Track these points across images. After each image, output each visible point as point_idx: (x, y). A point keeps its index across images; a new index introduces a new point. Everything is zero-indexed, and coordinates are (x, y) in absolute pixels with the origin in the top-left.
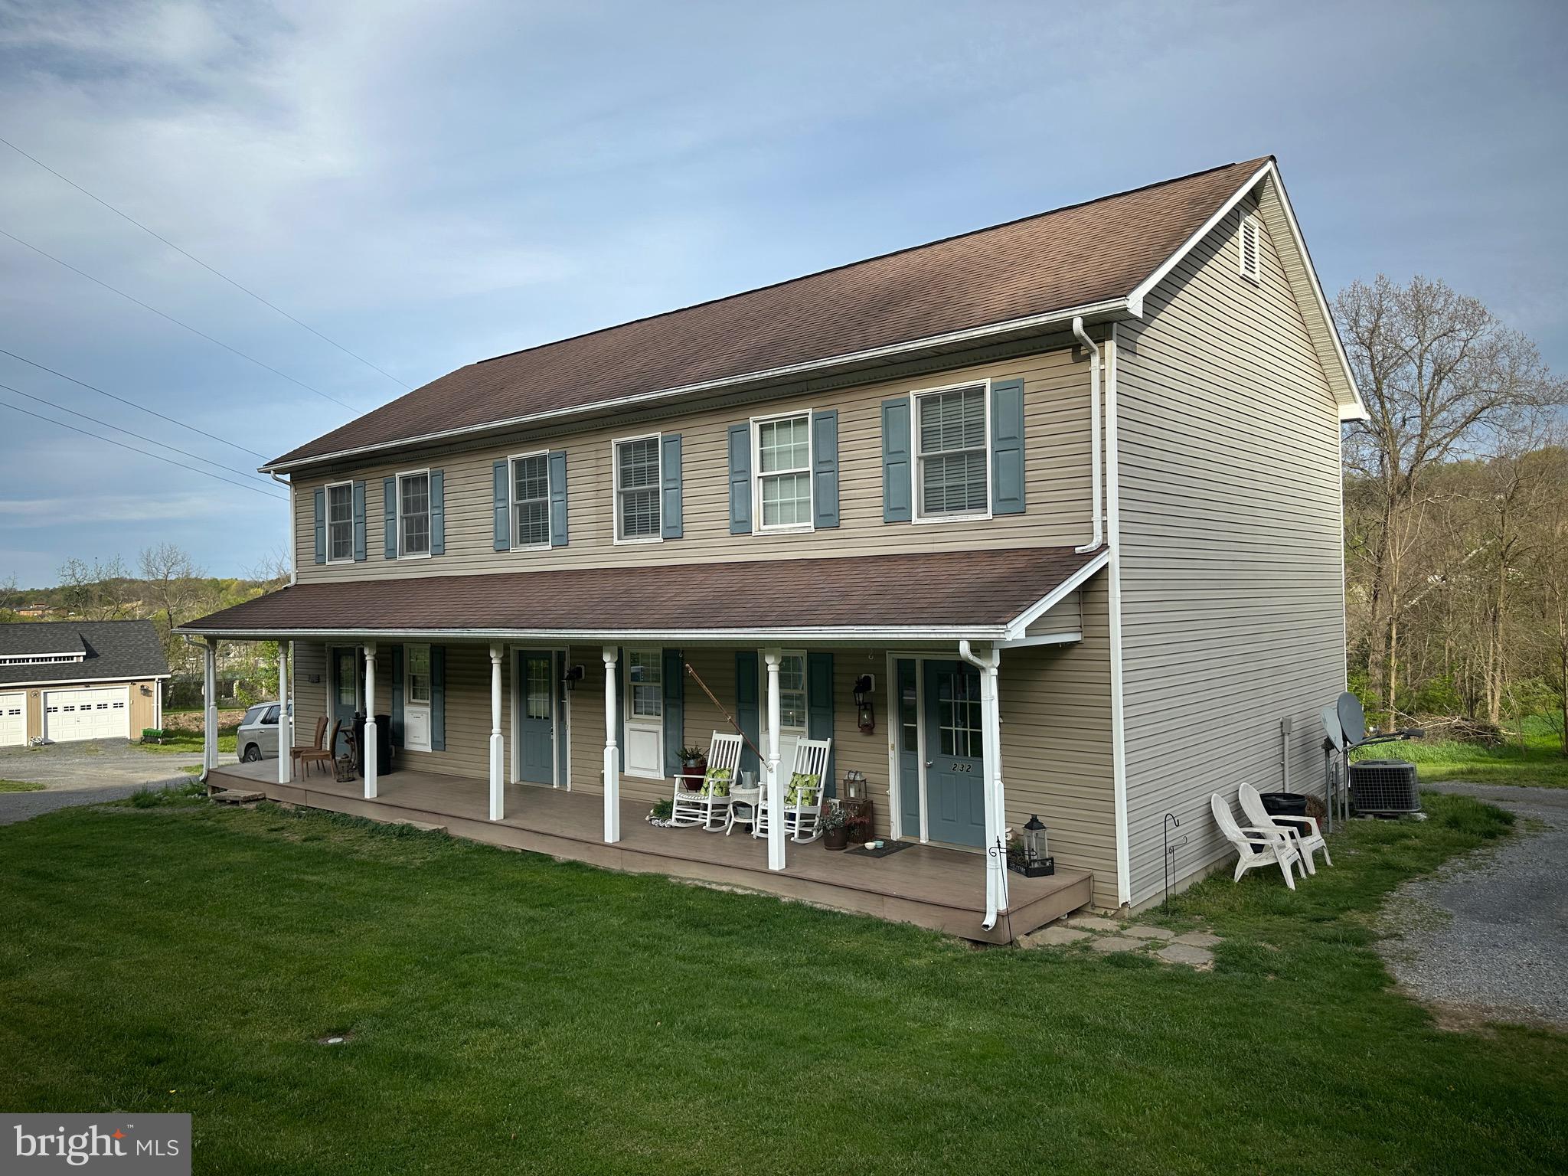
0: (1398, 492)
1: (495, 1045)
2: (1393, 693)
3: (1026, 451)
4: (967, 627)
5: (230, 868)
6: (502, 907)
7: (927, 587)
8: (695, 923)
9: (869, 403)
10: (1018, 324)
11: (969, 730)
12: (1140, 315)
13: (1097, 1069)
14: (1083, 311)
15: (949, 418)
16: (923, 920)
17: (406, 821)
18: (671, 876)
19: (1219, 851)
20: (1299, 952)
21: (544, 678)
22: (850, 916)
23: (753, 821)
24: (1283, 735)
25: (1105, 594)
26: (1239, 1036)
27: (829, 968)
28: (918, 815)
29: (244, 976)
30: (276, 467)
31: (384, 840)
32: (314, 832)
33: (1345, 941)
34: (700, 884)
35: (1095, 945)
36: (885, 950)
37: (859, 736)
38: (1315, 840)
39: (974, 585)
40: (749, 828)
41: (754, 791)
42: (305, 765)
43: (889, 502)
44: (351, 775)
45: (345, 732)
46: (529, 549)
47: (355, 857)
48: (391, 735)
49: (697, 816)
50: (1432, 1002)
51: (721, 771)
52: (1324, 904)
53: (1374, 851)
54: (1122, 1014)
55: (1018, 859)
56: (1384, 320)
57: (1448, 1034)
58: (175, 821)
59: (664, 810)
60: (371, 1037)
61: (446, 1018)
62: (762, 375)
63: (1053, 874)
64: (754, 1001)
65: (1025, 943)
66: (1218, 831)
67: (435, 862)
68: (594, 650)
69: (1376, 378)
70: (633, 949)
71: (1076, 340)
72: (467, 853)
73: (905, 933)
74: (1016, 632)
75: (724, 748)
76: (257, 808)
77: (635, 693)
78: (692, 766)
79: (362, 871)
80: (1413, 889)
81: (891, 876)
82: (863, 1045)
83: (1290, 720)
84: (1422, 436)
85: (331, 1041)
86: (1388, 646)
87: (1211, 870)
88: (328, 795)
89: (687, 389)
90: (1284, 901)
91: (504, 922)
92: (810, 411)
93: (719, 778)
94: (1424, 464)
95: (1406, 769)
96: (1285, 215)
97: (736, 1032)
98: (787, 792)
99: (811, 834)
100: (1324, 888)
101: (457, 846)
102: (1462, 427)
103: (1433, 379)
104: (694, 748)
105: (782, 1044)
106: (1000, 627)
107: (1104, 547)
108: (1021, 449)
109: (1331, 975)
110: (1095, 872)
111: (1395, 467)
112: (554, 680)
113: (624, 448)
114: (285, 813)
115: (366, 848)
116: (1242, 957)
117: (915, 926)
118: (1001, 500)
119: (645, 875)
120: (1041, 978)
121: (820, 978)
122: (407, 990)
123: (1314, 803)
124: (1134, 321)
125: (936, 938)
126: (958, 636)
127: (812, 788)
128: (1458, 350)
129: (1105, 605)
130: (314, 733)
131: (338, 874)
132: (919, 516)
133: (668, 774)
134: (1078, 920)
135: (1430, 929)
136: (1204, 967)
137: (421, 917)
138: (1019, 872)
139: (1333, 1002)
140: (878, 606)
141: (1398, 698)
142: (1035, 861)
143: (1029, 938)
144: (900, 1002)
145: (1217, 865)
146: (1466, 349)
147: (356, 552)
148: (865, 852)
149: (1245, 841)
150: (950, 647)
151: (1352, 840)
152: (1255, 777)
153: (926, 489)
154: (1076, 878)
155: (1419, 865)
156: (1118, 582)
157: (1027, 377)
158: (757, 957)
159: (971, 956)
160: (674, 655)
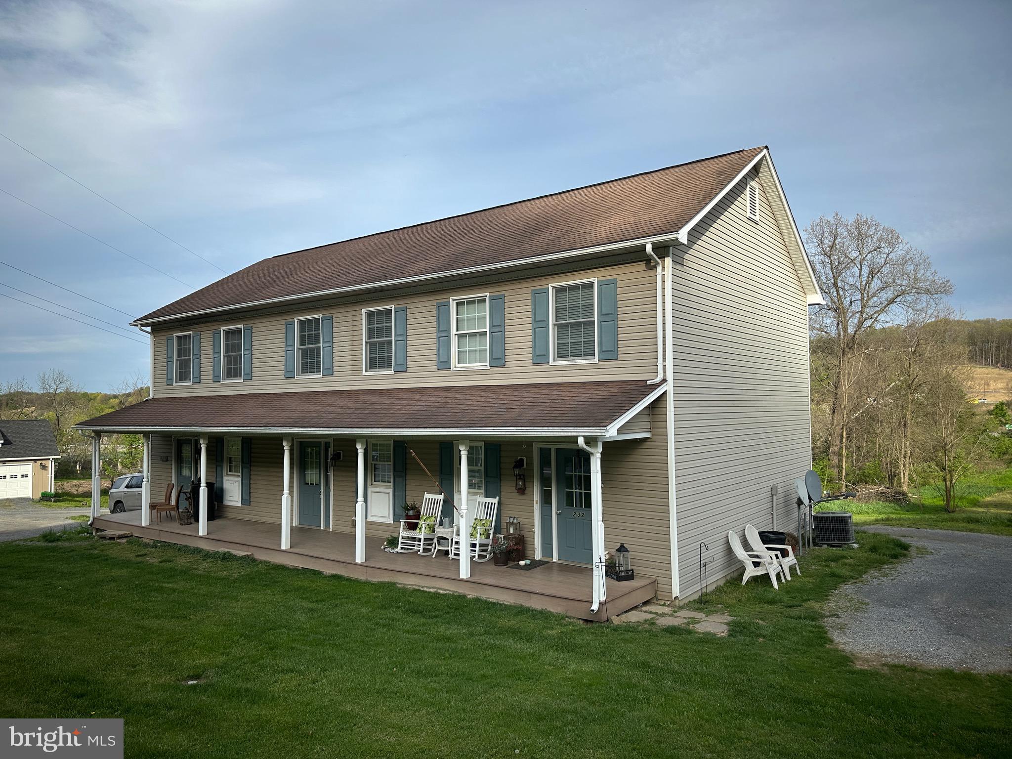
0: (847, 346)
1: (295, 682)
2: (844, 471)
3: (619, 322)
4: (582, 428)
5: (114, 580)
6: (292, 602)
7: (559, 404)
8: (415, 611)
9: (524, 291)
10: (614, 246)
11: (583, 491)
12: (686, 242)
13: (657, 691)
14: (652, 240)
15: (572, 301)
16: (554, 608)
17: (227, 550)
18: (398, 583)
19: (733, 566)
20: (778, 625)
21: (316, 459)
22: (510, 606)
23: (449, 549)
24: (773, 496)
25: (664, 409)
26: (741, 672)
27: (498, 636)
28: (552, 545)
29: (132, 644)
30: (142, 322)
31: (213, 562)
32: (166, 557)
33: (805, 618)
34: (417, 588)
35: (658, 622)
36: (531, 626)
37: (516, 495)
38: (791, 560)
39: (588, 403)
40: (447, 553)
41: (451, 530)
42: (159, 514)
43: (535, 352)
44: (189, 521)
45: (185, 493)
46: (307, 377)
47: (195, 572)
48: (216, 495)
49: (414, 546)
50: (854, 653)
51: (429, 517)
52: (794, 598)
53: (827, 566)
54: (673, 661)
55: (613, 571)
56: (838, 240)
57: (861, 670)
58: (73, 550)
59: (393, 542)
60: (216, 679)
61: (262, 668)
62: (458, 272)
63: (633, 579)
64: (453, 656)
65: (616, 621)
66: (733, 554)
67: (247, 575)
68: (351, 441)
69: (834, 276)
70: (376, 627)
71: (648, 257)
72: (267, 569)
73: (544, 615)
74: (612, 432)
75: (431, 503)
76: (127, 542)
77: (375, 468)
78: (411, 514)
79: (200, 581)
80: (847, 588)
81: (536, 581)
82: (519, 679)
83: (777, 486)
84: (862, 312)
85: (190, 683)
86: (841, 441)
87: (728, 577)
88: (174, 534)
89: (411, 279)
90: (771, 595)
91: (294, 611)
92: (487, 294)
93: (428, 522)
94: (863, 329)
95: (846, 517)
96: (774, 181)
97: (442, 673)
98: (471, 530)
99: (485, 556)
100: (796, 588)
101: (260, 565)
102: (885, 307)
103: (868, 277)
104: (412, 503)
105: (471, 680)
106: (602, 428)
107: (664, 380)
108: (615, 321)
109: (795, 638)
110: (658, 578)
111: (845, 330)
112: (322, 460)
113: (370, 315)
114: (146, 545)
115: (202, 567)
116: (744, 628)
117: (549, 611)
118: (603, 351)
119: (382, 583)
120: (625, 641)
121: (492, 642)
122: (236, 651)
123: (791, 537)
124: (683, 246)
125: (563, 618)
126: (577, 434)
127: (487, 528)
128: (883, 260)
129: (664, 416)
130: (164, 494)
131: (185, 582)
132: (554, 360)
133: (396, 518)
134: (648, 607)
135: (855, 611)
136: (722, 634)
137: (241, 608)
138: (613, 578)
139: (796, 653)
140: (529, 415)
141: (847, 474)
142: (622, 571)
143: (618, 618)
144: (541, 655)
145: (732, 575)
146: (888, 259)
147: (193, 378)
148: (519, 567)
149: (748, 560)
150: (572, 441)
151: (813, 560)
152: (756, 521)
153: (558, 344)
154: (647, 582)
155: (852, 574)
156: (672, 402)
157: (619, 278)
158: (453, 630)
159: (583, 628)
160: (401, 445)
